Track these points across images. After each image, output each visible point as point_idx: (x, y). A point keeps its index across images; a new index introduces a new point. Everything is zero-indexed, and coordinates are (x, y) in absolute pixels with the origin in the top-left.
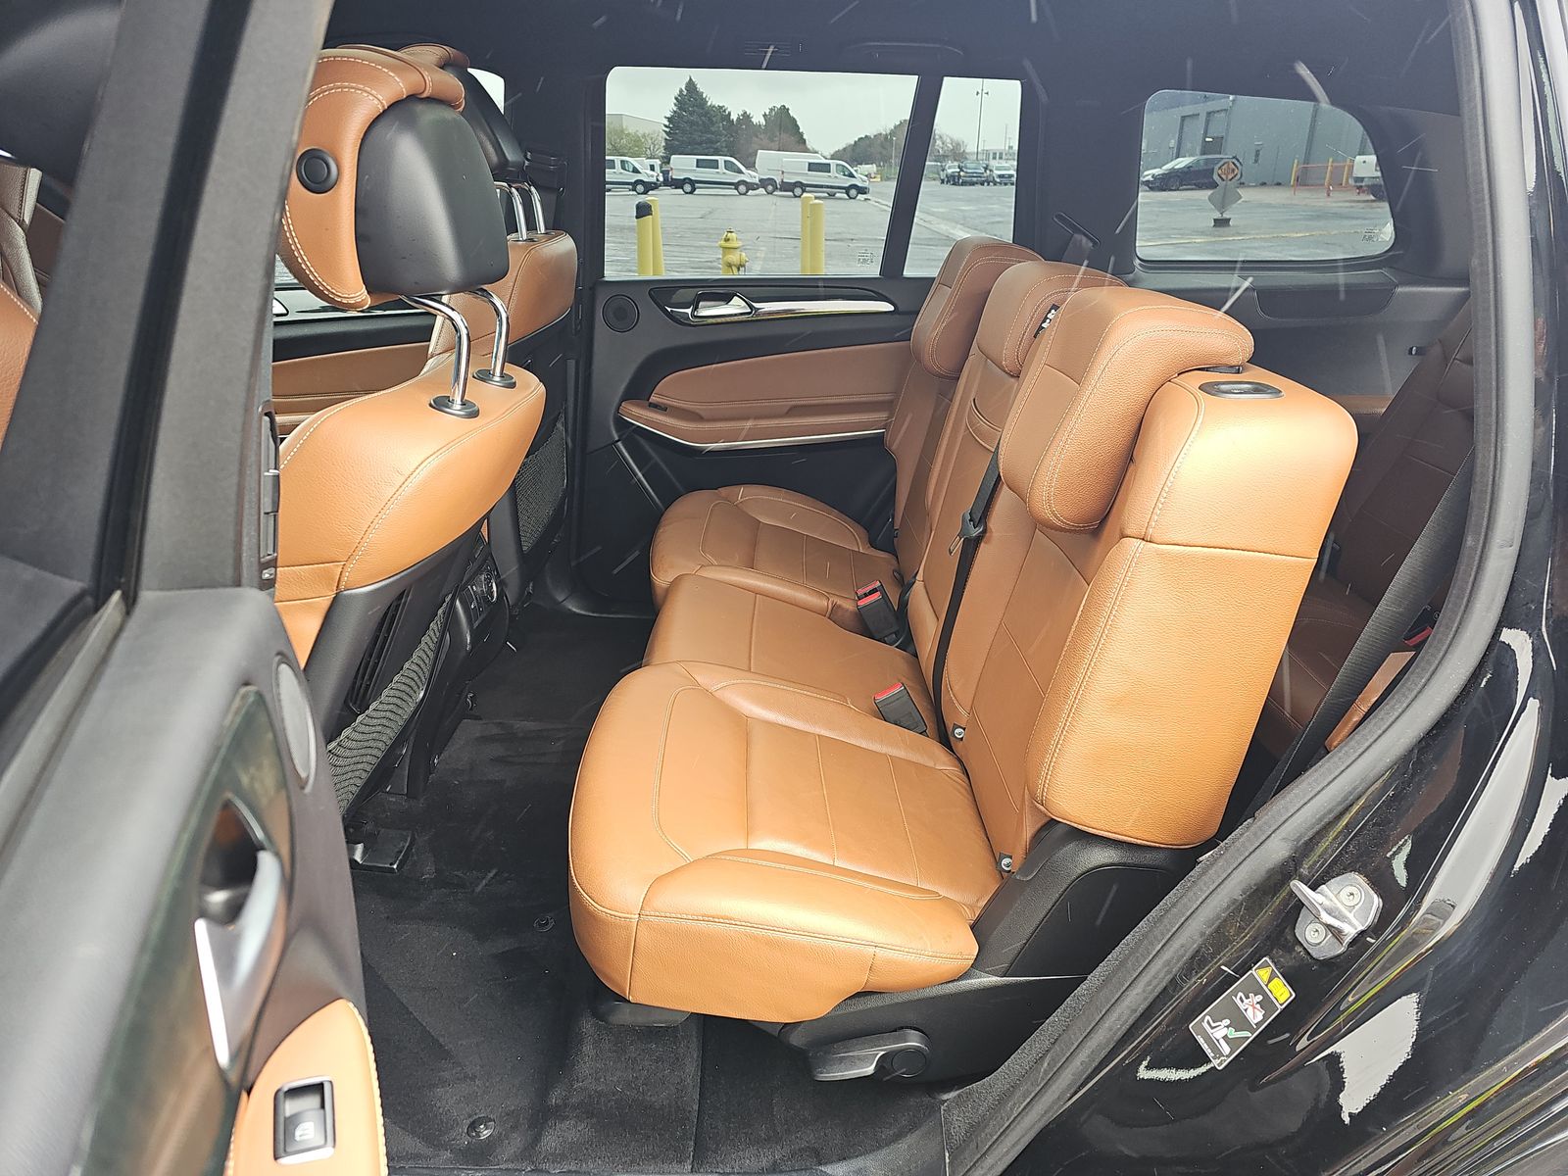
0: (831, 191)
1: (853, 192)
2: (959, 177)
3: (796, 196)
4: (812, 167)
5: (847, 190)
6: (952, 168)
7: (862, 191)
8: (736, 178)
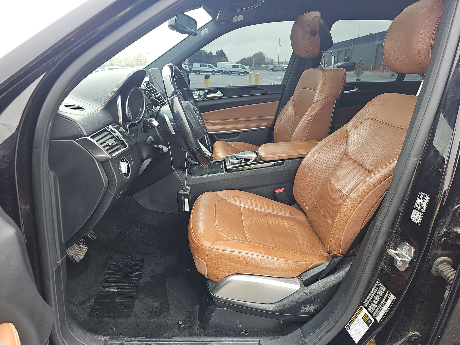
0: (239, 73)
1: (245, 73)
2: (274, 69)
3: (229, 75)
4: (234, 66)
5: (244, 73)
6: (272, 67)
7: (248, 73)
8: (212, 70)
